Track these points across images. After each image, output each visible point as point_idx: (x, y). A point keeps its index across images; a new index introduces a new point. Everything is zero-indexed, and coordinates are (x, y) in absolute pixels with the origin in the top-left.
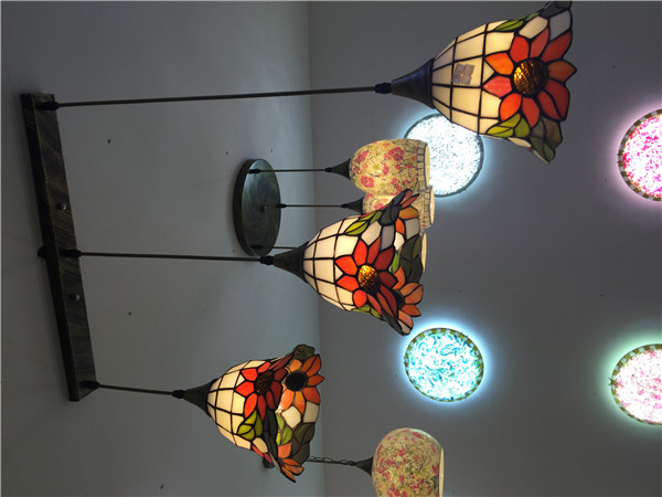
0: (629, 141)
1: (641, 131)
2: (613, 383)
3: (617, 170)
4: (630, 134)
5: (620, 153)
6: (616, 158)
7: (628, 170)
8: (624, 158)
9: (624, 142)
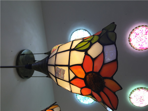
0: (131, 35)
1: (134, 32)
2: (130, 98)
3: (128, 43)
4: (131, 33)
5: (129, 38)
6: (128, 40)
7: (131, 43)
8: (130, 40)
9: (130, 35)
